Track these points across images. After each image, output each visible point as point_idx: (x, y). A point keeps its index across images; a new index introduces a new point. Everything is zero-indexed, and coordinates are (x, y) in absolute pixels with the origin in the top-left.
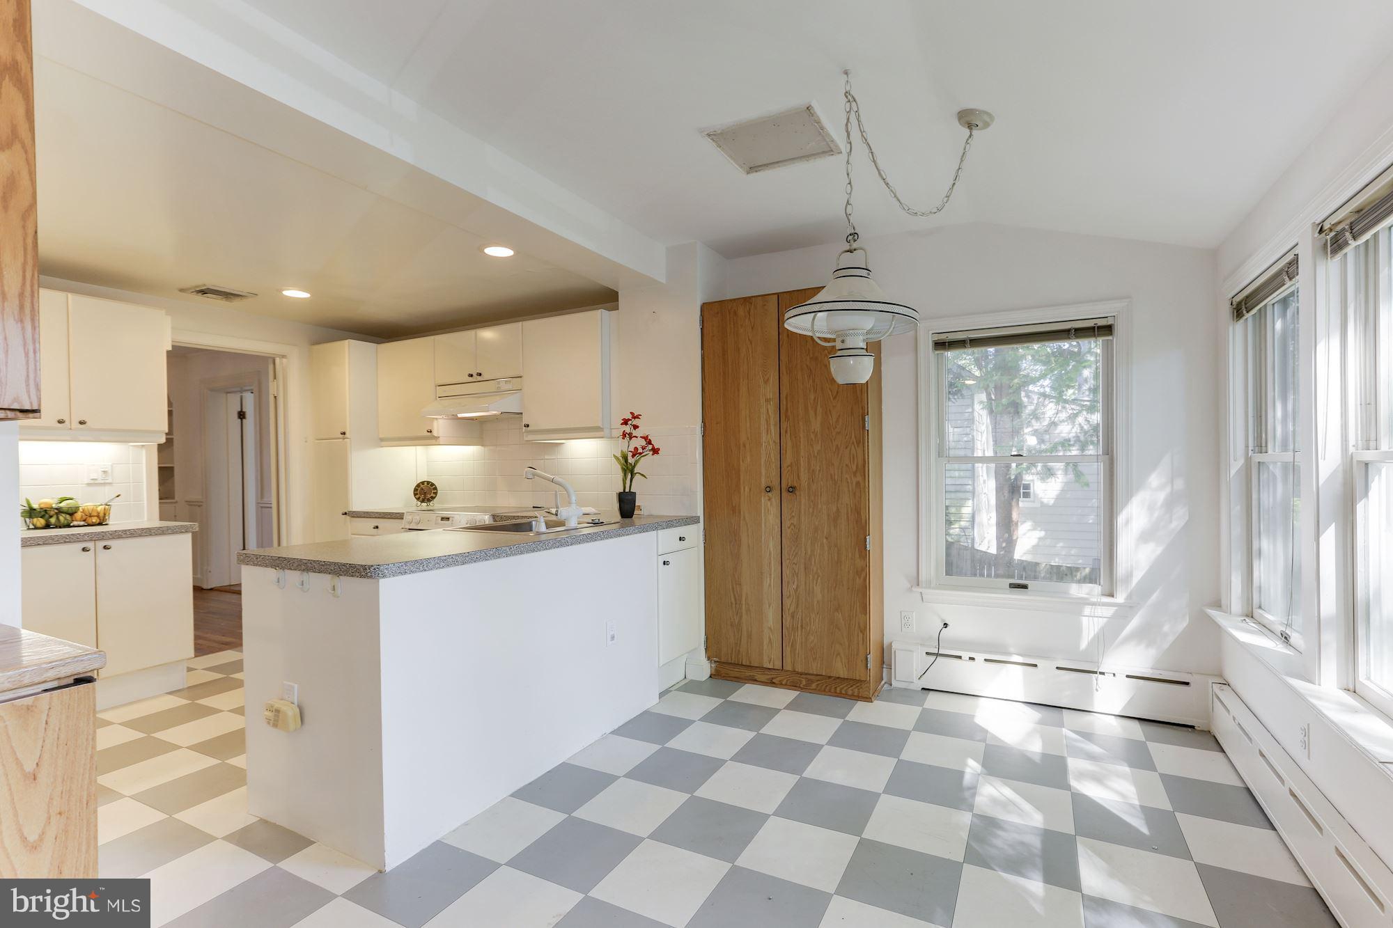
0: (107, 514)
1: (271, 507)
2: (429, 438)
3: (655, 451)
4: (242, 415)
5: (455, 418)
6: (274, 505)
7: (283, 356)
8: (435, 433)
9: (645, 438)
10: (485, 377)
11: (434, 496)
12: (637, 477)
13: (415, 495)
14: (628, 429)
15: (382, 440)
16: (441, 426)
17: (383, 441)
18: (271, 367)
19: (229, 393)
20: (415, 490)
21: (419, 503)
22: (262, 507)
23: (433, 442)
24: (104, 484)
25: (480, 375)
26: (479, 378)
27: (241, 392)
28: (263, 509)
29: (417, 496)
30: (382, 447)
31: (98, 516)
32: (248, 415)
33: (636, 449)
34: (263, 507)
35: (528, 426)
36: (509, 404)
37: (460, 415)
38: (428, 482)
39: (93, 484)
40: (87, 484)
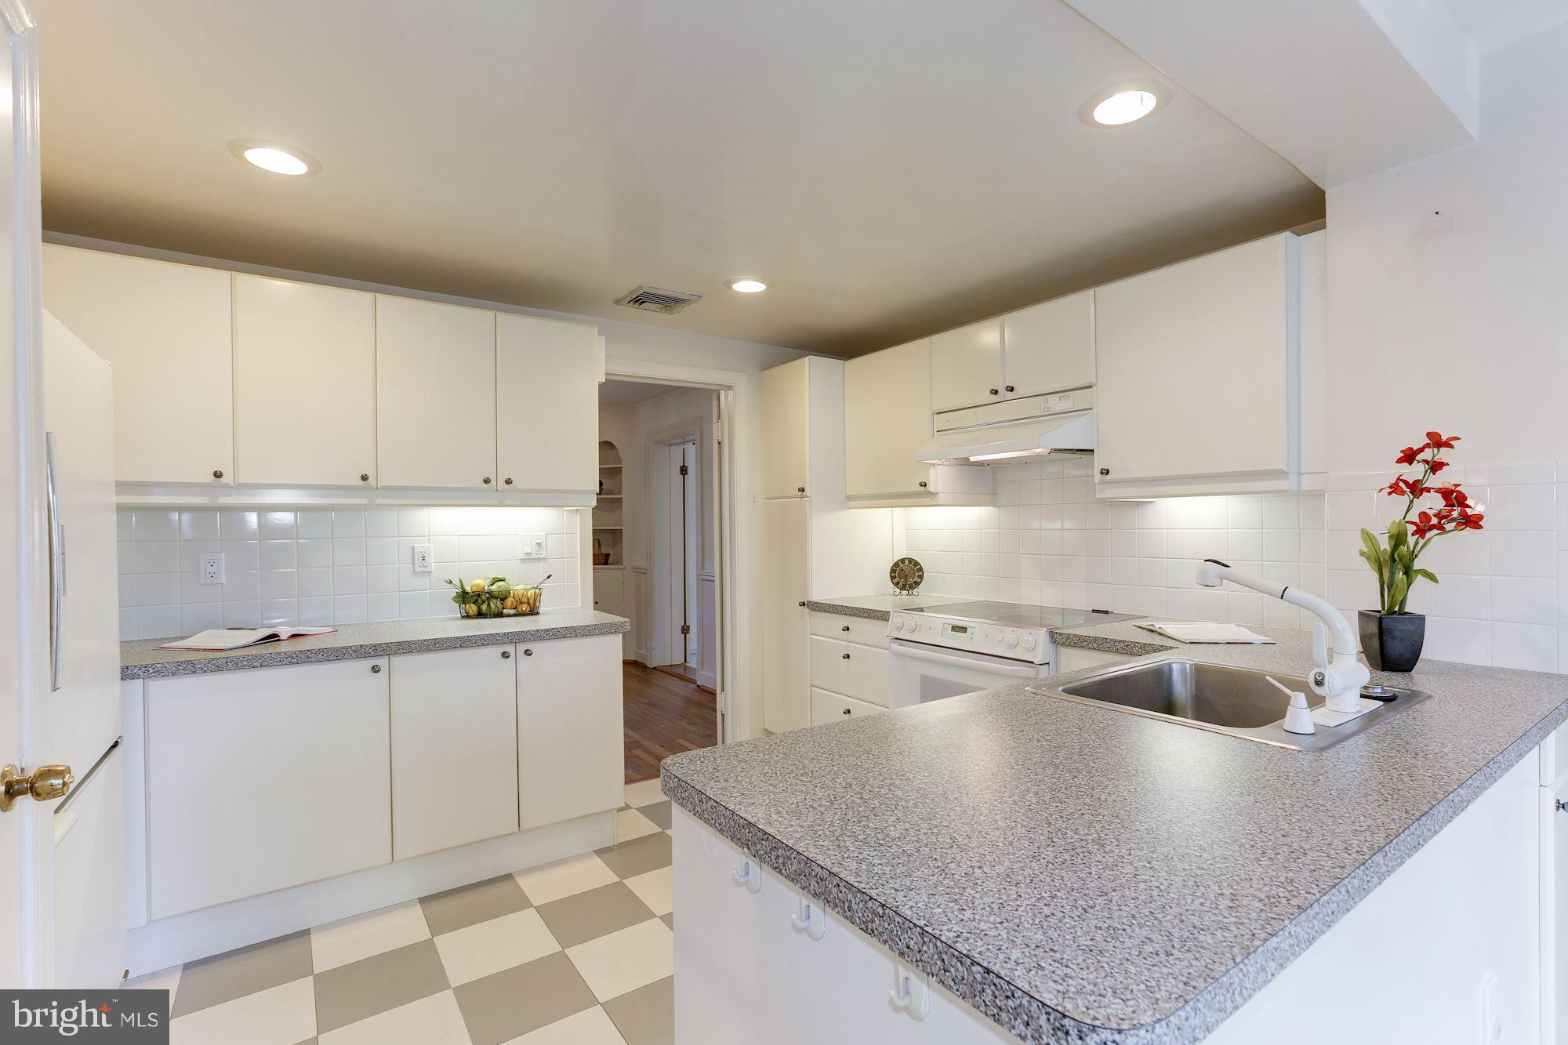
0: (538, 600)
1: (714, 581)
2: (922, 495)
3: (1473, 522)
4: (684, 471)
5: (965, 462)
6: (717, 579)
7: (730, 388)
8: (931, 487)
9: (1446, 493)
10: (1020, 391)
11: (919, 580)
12: (1420, 581)
13: (892, 578)
14: (1414, 472)
15: (849, 498)
16: (940, 477)
17: (852, 500)
18: (715, 403)
19: (672, 445)
20: (893, 571)
21: (898, 591)
22: (703, 580)
23: (927, 500)
24: (539, 559)
25: (1012, 389)
26: (1010, 395)
27: (684, 442)
28: (705, 582)
29: (895, 581)
30: (850, 508)
31: (528, 603)
32: (689, 471)
33: (1424, 516)
34: (705, 580)
35: (1108, 472)
36: (1072, 435)
37: (972, 459)
38: (911, 560)
39: (528, 559)
40: (521, 560)
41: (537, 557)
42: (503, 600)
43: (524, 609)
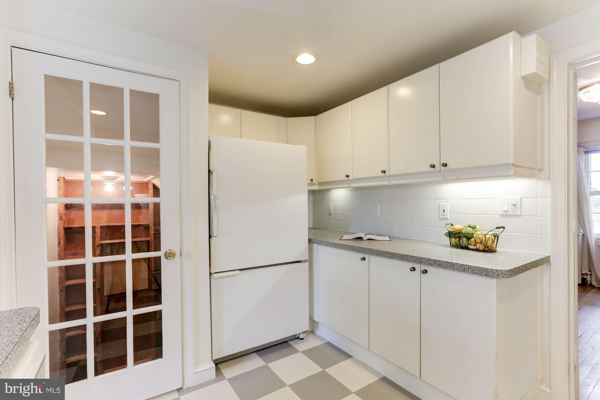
0: (495, 242)
24: (515, 216)
40: (501, 215)
41: (512, 214)
42: (469, 239)
43: (478, 247)
